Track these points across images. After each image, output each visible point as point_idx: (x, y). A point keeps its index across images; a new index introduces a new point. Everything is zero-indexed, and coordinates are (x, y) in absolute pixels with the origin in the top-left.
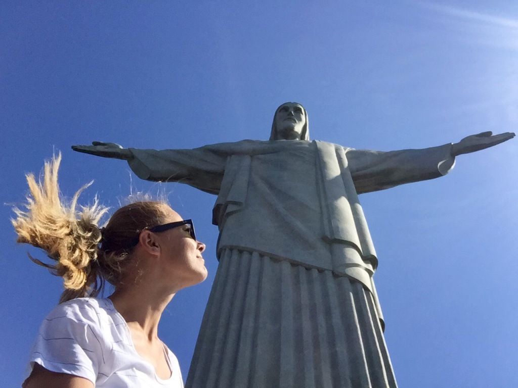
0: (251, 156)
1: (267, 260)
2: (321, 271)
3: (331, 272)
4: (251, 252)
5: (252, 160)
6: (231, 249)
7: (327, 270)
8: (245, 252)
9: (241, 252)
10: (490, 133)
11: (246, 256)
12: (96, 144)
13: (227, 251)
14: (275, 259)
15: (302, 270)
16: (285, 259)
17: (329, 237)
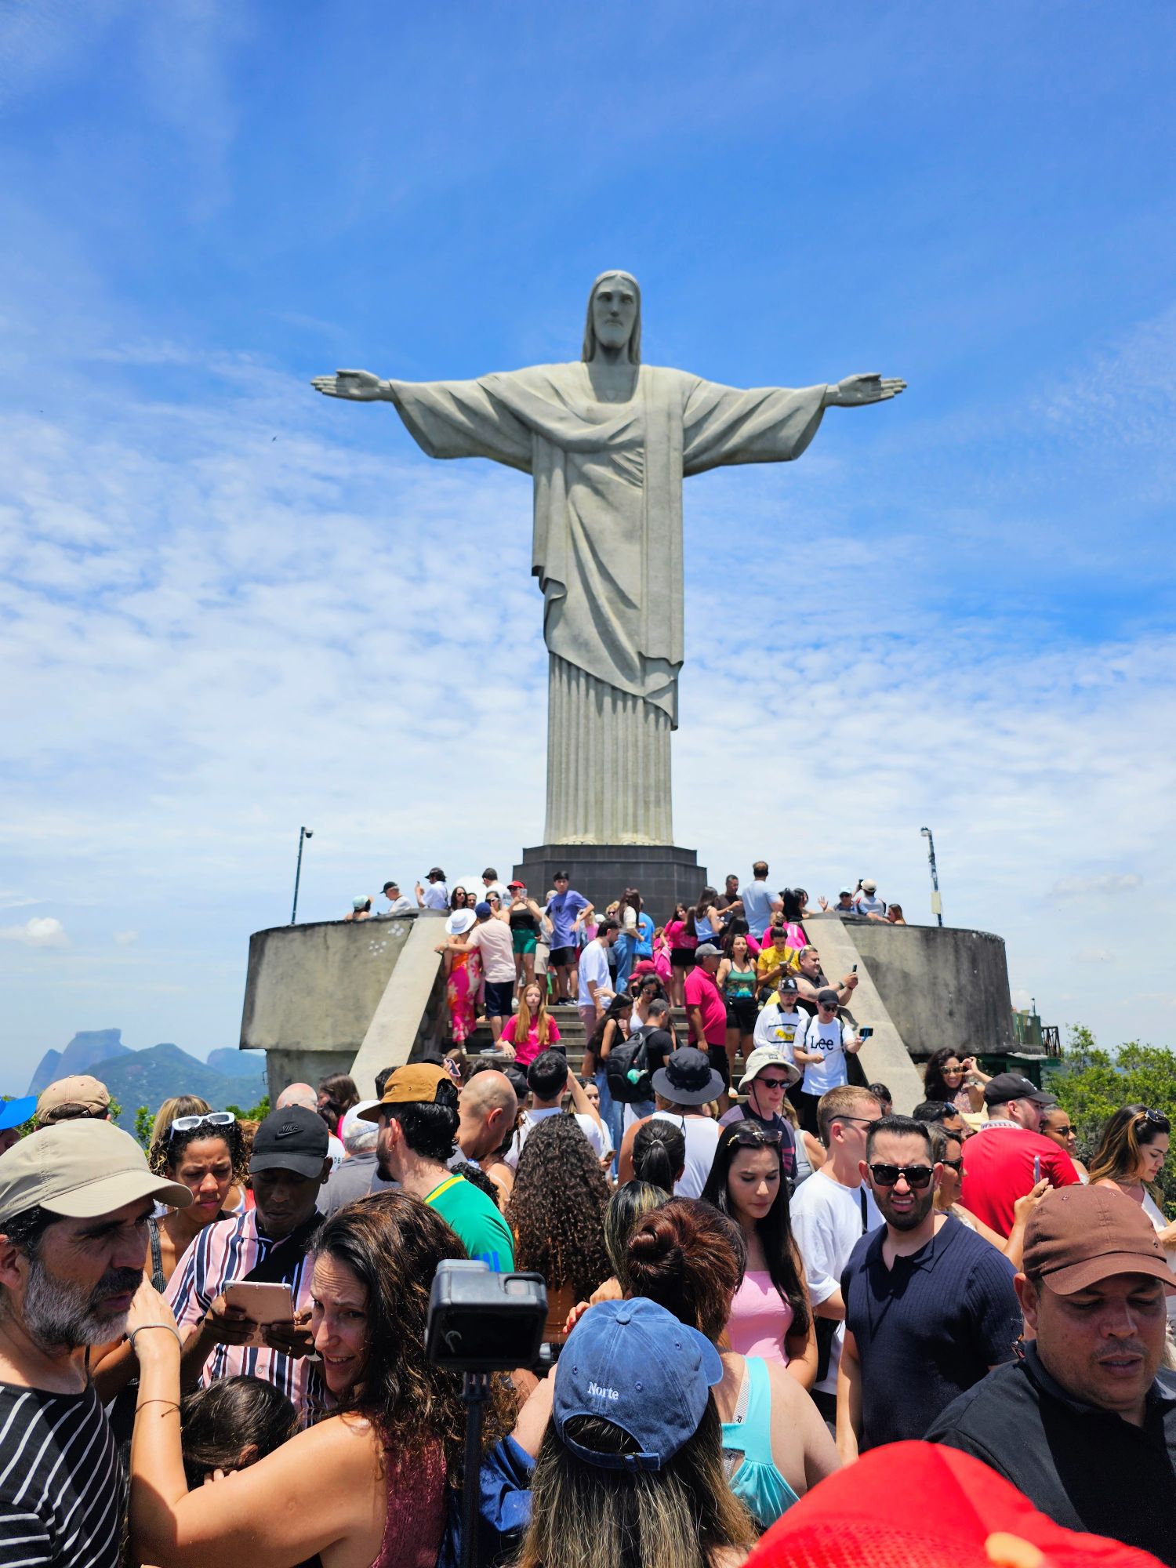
0: (565, 453)
3: (642, 700)
7: (639, 697)
8: (573, 667)
9: (570, 664)
10: (879, 377)
11: (574, 672)
12: (342, 375)
15: (620, 695)
16: (608, 684)
17: (644, 653)
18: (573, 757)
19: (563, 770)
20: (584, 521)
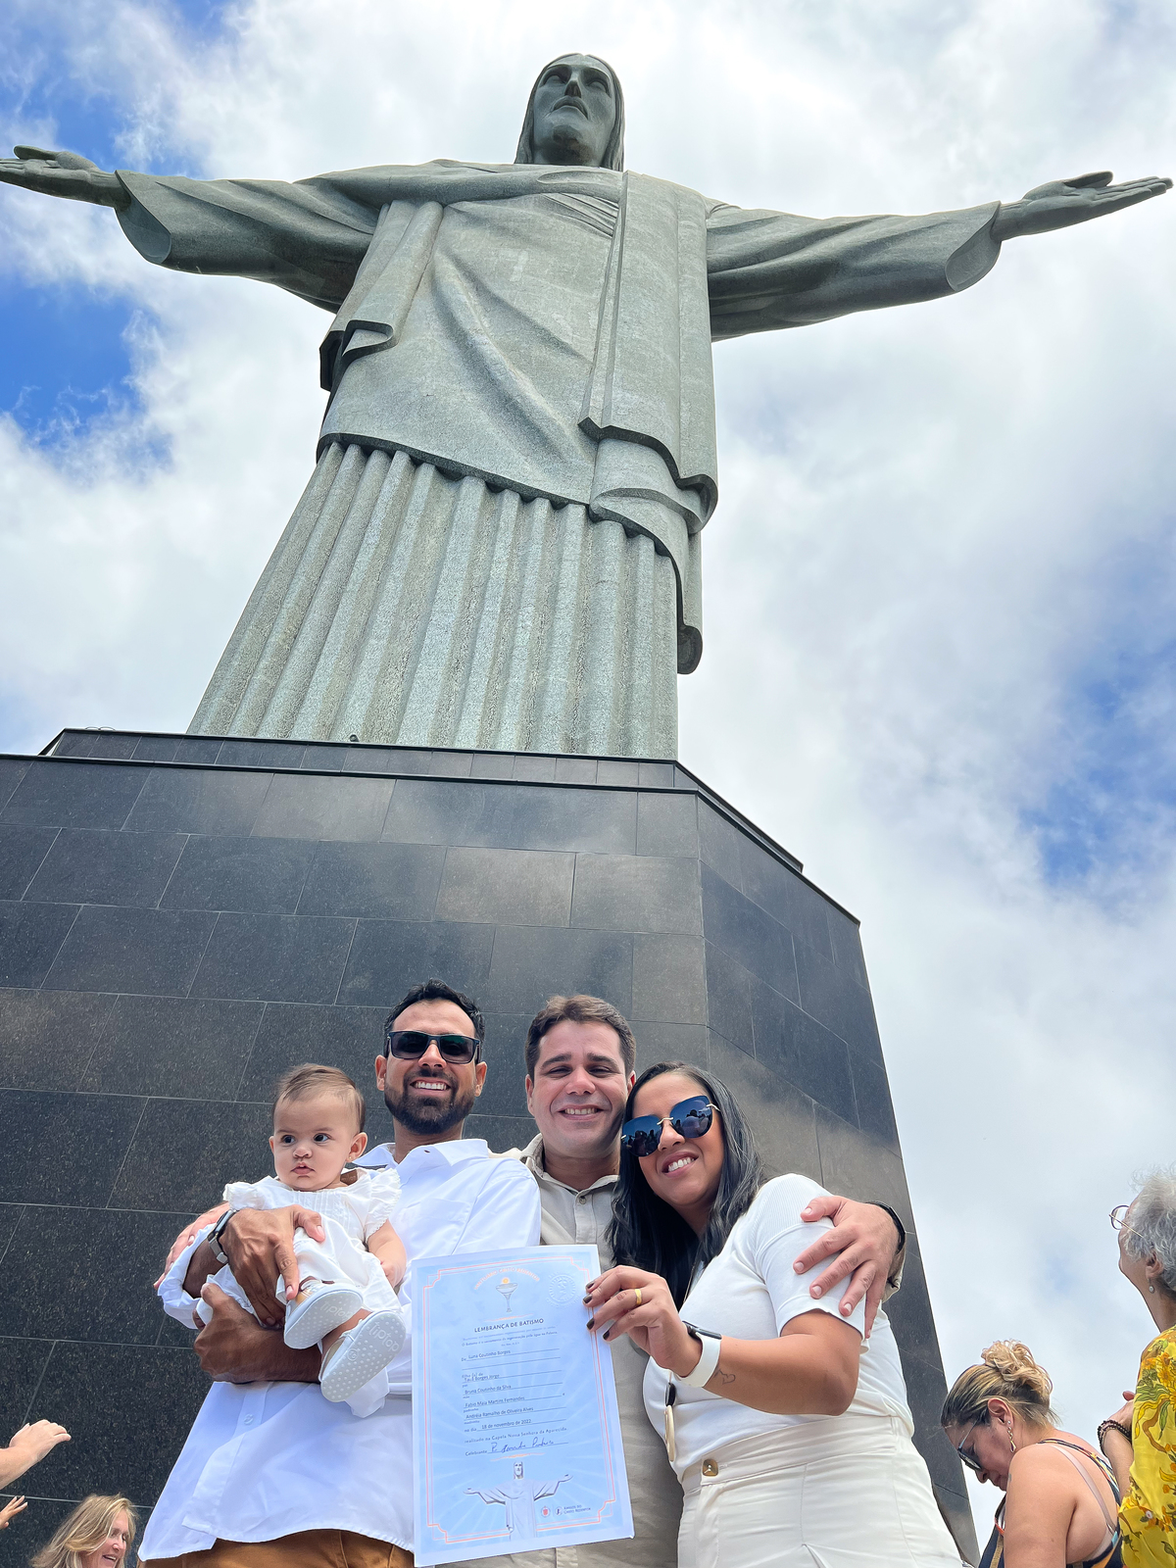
0: (444, 206)
1: (427, 473)
2: (558, 504)
3: (581, 510)
4: (390, 450)
5: (442, 216)
6: (345, 441)
7: (575, 502)
10: (1107, 176)
11: (377, 459)
12: (26, 154)
13: (334, 447)
14: (450, 473)
15: (510, 502)
16: (475, 473)
17: (597, 422)
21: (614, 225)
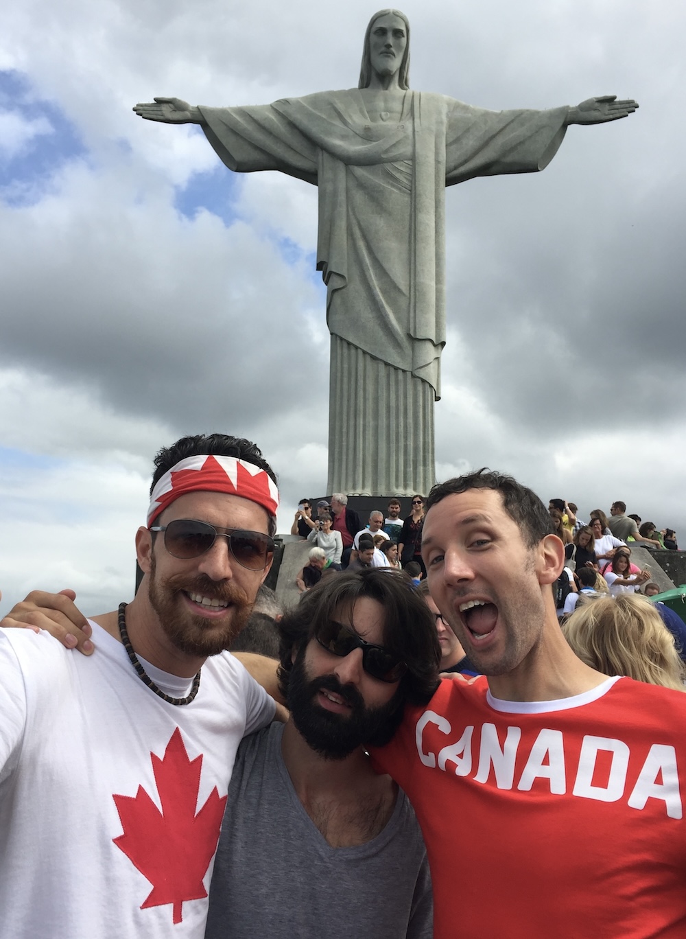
0: (346, 167)
3: (411, 373)
7: (408, 371)
8: (351, 346)
11: (353, 351)
15: (392, 370)
18: (352, 423)
19: (344, 435)
20: (362, 223)
21: (411, 182)
